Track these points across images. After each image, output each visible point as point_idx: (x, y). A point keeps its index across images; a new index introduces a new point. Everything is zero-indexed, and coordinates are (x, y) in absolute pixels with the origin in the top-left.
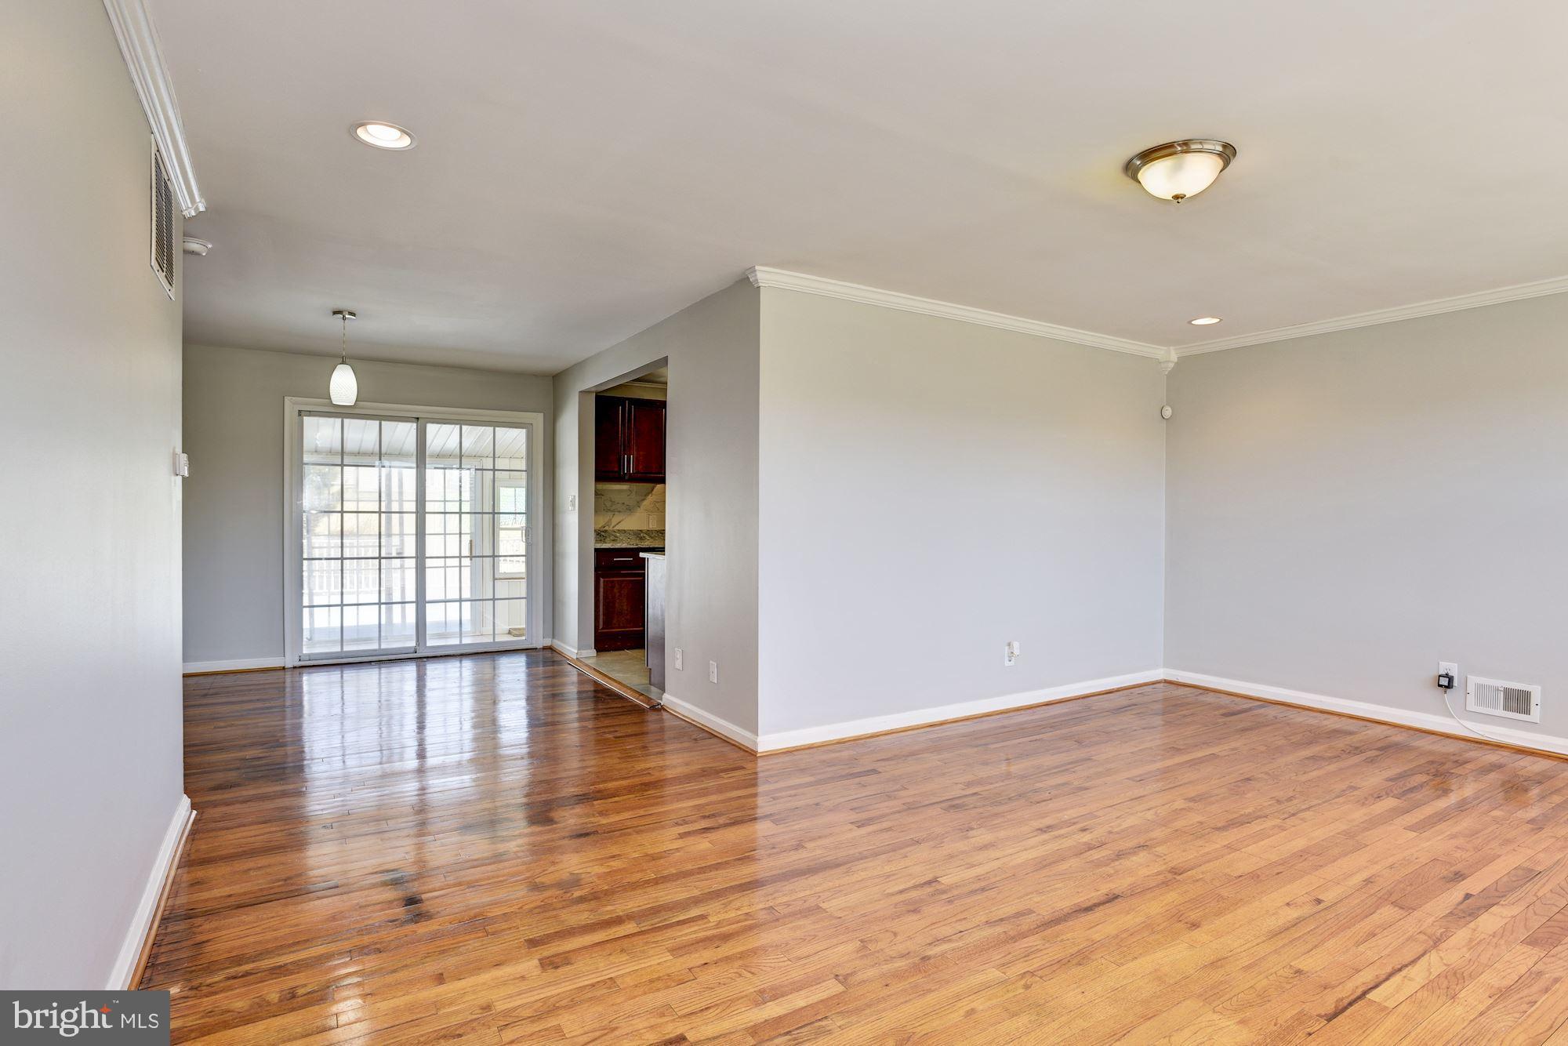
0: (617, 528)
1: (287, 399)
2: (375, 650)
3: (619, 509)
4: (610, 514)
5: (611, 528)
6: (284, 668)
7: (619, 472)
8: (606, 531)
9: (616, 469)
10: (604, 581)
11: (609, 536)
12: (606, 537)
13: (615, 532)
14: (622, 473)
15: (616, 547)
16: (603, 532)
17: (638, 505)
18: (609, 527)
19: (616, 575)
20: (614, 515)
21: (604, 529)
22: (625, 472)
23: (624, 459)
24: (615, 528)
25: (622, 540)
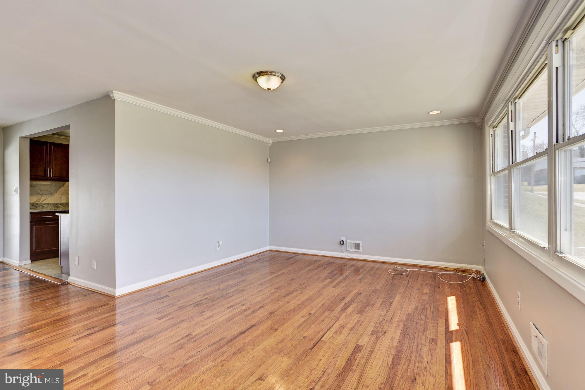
3: (45, 194)
4: (40, 196)
7: (45, 176)
8: (37, 204)
9: (43, 175)
10: (36, 227)
11: (39, 206)
12: (37, 207)
13: (43, 204)
14: (46, 177)
15: (43, 211)
16: (35, 204)
17: (56, 191)
18: (39, 202)
19: (43, 224)
20: (42, 196)
21: (36, 203)
22: (48, 176)
23: (47, 170)
24: (42, 203)
25: (47, 208)
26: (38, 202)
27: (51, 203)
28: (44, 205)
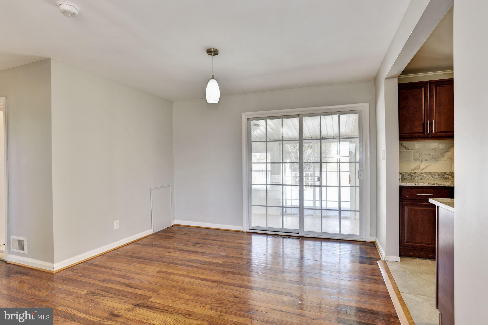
0: (424, 171)
1: (243, 114)
2: (280, 229)
3: (426, 159)
4: (419, 162)
5: (419, 171)
6: (243, 232)
7: (423, 133)
8: (415, 173)
9: (421, 131)
10: (408, 209)
11: (418, 176)
12: (415, 177)
13: (422, 173)
14: (425, 134)
15: (419, 185)
16: (413, 173)
17: (442, 155)
18: (418, 170)
19: (419, 206)
20: (421, 162)
21: (414, 171)
22: (429, 132)
23: (427, 124)
24: (422, 171)
25: (428, 179)
26: (416, 171)
27: (435, 172)
28: (425, 175)
